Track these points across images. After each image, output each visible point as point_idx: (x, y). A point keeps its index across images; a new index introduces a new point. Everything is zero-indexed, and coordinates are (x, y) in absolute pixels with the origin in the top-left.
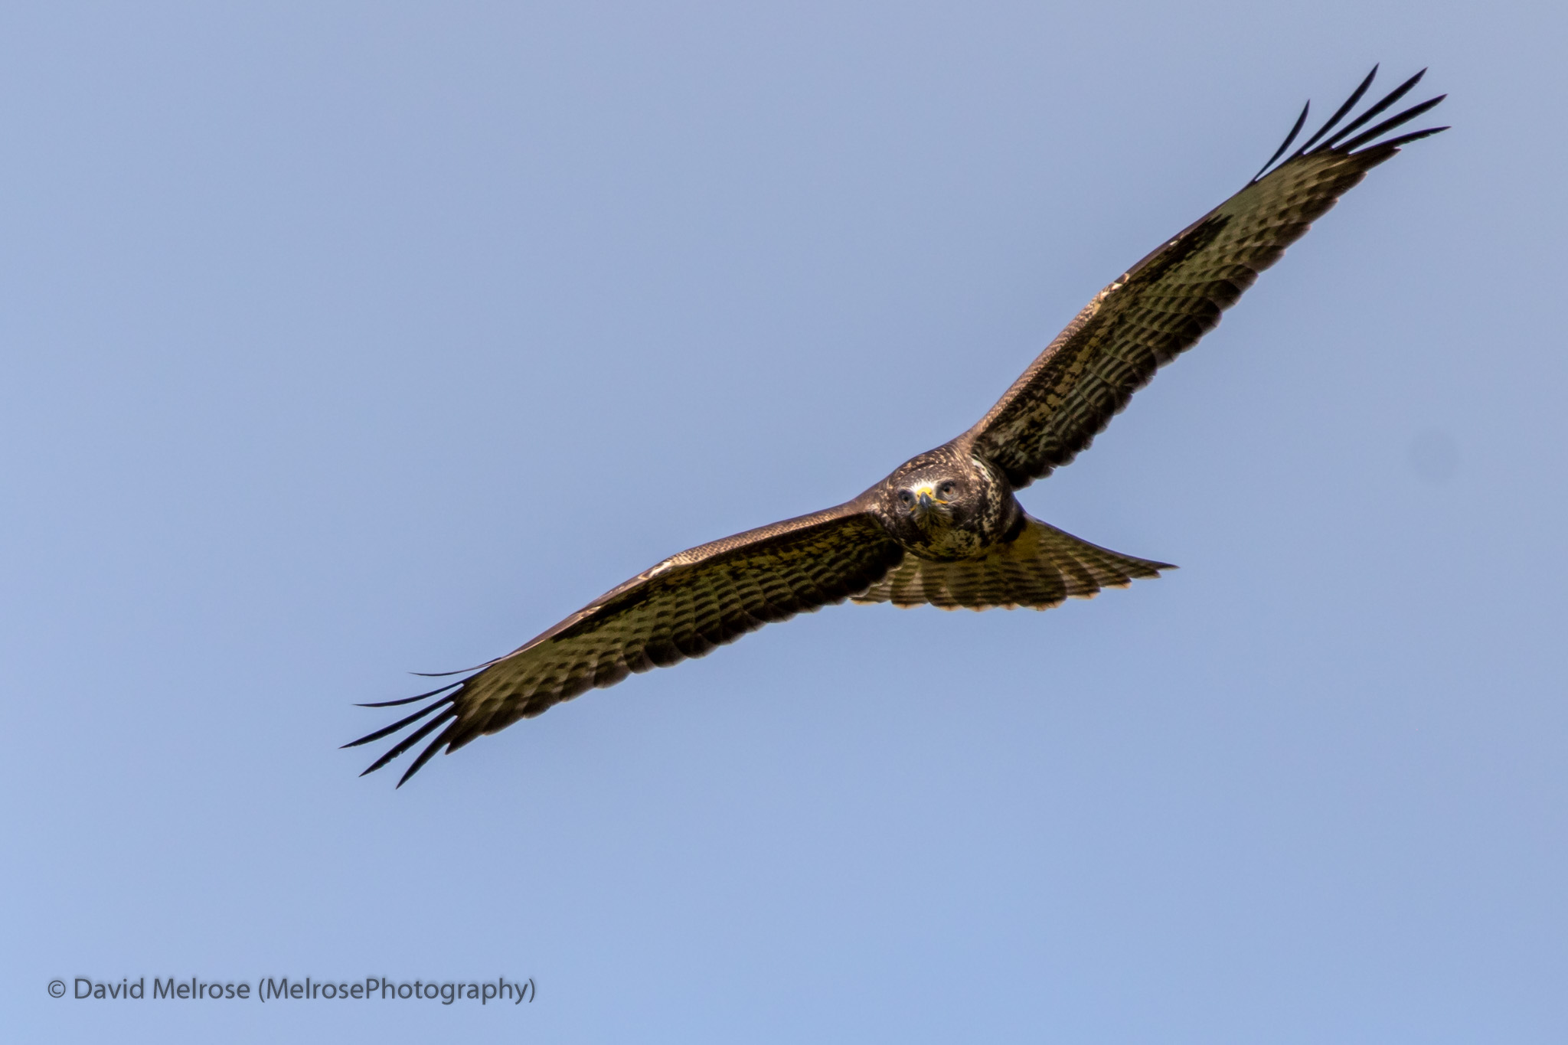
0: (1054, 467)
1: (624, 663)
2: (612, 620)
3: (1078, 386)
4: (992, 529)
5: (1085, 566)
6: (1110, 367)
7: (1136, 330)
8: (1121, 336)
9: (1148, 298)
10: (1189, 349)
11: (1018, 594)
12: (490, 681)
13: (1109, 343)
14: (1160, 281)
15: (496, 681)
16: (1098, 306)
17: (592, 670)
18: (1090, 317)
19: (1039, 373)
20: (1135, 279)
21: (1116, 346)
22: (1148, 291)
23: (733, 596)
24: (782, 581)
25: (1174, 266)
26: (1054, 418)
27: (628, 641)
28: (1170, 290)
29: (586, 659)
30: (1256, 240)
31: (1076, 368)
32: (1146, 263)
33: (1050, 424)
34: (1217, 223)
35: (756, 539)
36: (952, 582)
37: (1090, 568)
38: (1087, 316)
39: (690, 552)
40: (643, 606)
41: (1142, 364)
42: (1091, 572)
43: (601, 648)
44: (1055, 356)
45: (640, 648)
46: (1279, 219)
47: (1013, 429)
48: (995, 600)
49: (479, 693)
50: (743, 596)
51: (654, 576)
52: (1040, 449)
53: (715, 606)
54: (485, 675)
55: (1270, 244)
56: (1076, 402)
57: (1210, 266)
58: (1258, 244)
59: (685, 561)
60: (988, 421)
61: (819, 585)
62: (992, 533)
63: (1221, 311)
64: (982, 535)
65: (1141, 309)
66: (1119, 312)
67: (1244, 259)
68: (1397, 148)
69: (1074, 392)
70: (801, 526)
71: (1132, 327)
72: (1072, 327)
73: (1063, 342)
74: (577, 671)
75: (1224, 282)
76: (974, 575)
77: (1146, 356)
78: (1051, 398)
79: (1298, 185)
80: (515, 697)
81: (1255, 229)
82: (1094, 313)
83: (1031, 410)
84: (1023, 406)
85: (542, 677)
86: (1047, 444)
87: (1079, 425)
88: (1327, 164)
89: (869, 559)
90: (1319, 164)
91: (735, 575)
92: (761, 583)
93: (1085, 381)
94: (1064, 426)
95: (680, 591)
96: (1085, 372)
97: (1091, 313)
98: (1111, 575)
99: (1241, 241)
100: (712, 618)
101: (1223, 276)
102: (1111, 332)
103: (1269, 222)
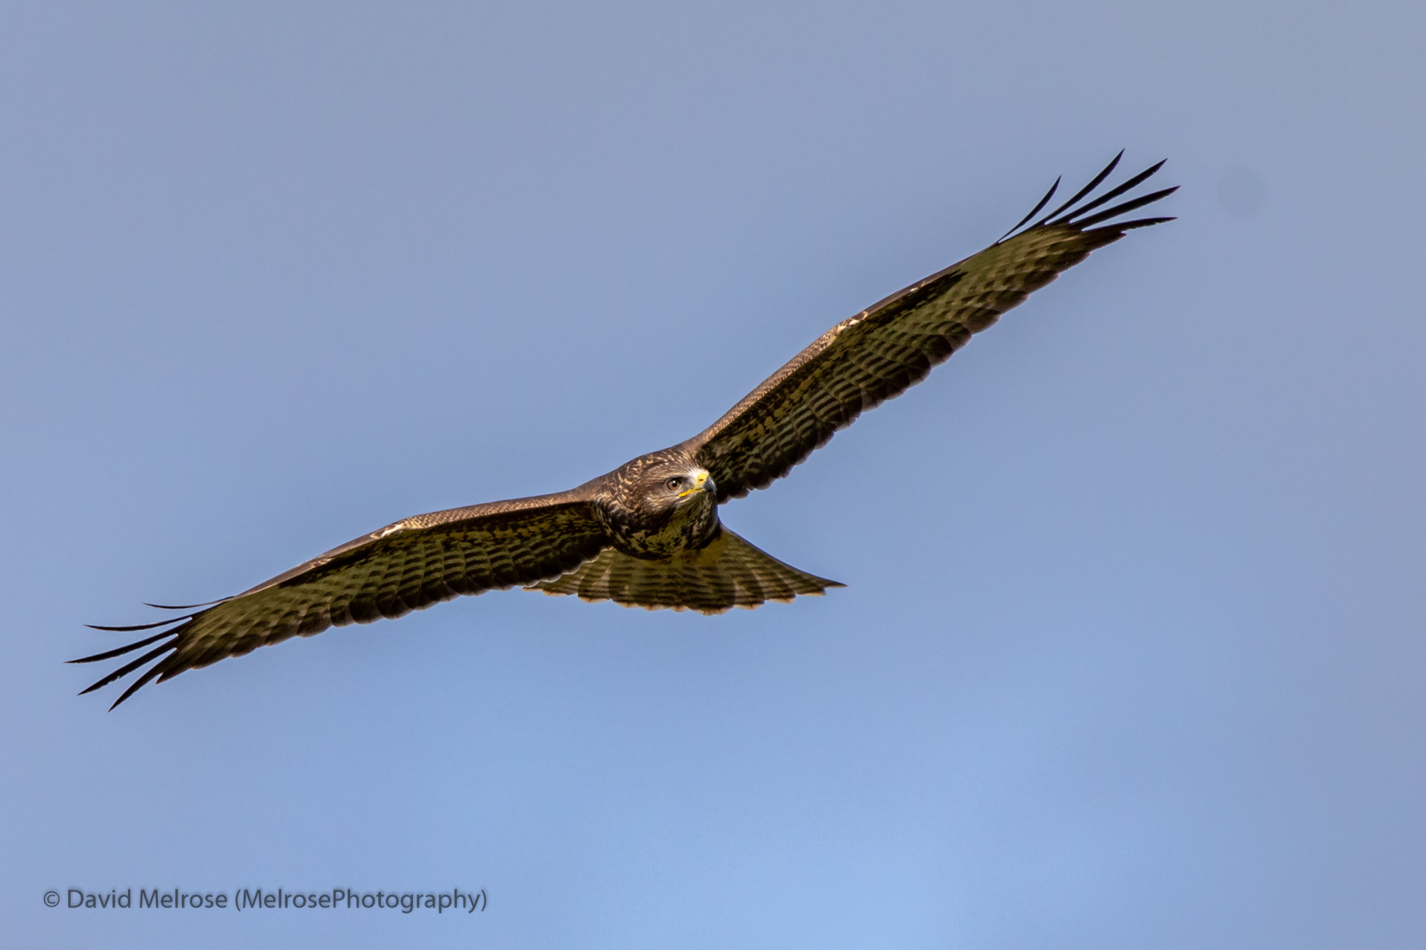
0: (751, 490)
1: (328, 616)
2: (333, 574)
3: (792, 414)
4: (698, 533)
5: (758, 578)
6: (823, 401)
7: (853, 370)
8: (840, 373)
9: (874, 340)
10: (893, 398)
11: (688, 597)
12: (215, 618)
13: (828, 377)
14: (888, 326)
15: (220, 619)
16: (833, 338)
17: (299, 618)
18: (825, 348)
19: (768, 393)
20: (869, 319)
21: (833, 381)
22: (874, 335)
23: (438, 565)
24: (485, 557)
25: (904, 313)
26: (765, 440)
27: (338, 595)
28: (893, 336)
29: (298, 608)
30: (979, 301)
31: (795, 396)
32: (885, 304)
33: (759, 446)
34: (955, 277)
35: (483, 513)
36: (636, 581)
37: (763, 581)
38: (822, 346)
39: (421, 518)
40: (362, 564)
41: (849, 403)
42: (761, 585)
43: (314, 598)
44: (786, 379)
45: (345, 603)
46: (1004, 284)
47: (730, 444)
48: (667, 602)
49: (203, 628)
50: (448, 567)
51: (386, 536)
52: (745, 469)
53: (421, 572)
54: (216, 610)
55: (989, 308)
56: (786, 430)
57: (933, 318)
58: (980, 305)
59: (416, 525)
60: (715, 432)
61: (517, 566)
62: (697, 537)
63: (932, 366)
64: (690, 538)
65: (864, 350)
66: (846, 348)
67: (964, 318)
68: (1123, 232)
69: (787, 419)
70: (526, 506)
71: (852, 365)
72: (806, 355)
73: (796, 367)
74: (288, 618)
75: (940, 337)
76: (659, 576)
77: (855, 397)
78: (769, 420)
79: (1029, 254)
80: (228, 637)
81: (981, 290)
82: (829, 344)
83: (750, 428)
84: (746, 423)
85: (257, 620)
86: (753, 465)
87: (783, 454)
88: (1061, 237)
89: (569, 548)
90: (1056, 236)
91: (447, 546)
92: (467, 556)
93: (799, 410)
94: (770, 451)
95: (396, 554)
96: (801, 401)
97: (826, 344)
98: (778, 589)
99: (966, 299)
100: (415, 583)
101: (941, 331)
102: (833, 367)
103: (994, 286)
